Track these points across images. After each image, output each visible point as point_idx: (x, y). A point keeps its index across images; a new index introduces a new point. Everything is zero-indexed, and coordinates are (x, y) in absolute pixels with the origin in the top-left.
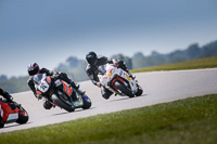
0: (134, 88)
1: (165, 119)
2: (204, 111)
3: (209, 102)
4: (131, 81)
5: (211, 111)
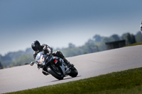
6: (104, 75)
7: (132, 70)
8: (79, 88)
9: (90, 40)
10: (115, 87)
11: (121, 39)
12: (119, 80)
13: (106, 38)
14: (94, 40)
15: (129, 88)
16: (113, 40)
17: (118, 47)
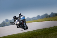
1: (31, 35)
2: (41, 33)
3: (43, 31)
5: (43, 33)
6: (10, 35)
7: (21, 33)
9: (4, 21)
14: (5, 21)
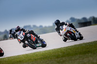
0: (77, 36)
4: (76, 33)
6: (77, 45)
8: (60, 54)
10: (85, 53)
11: (88, 21)
12: (88, 48)
13: (79, 20)
14: (70, 21)
15: (94, 54)
16: (83, 21)
17: (87, 26)
